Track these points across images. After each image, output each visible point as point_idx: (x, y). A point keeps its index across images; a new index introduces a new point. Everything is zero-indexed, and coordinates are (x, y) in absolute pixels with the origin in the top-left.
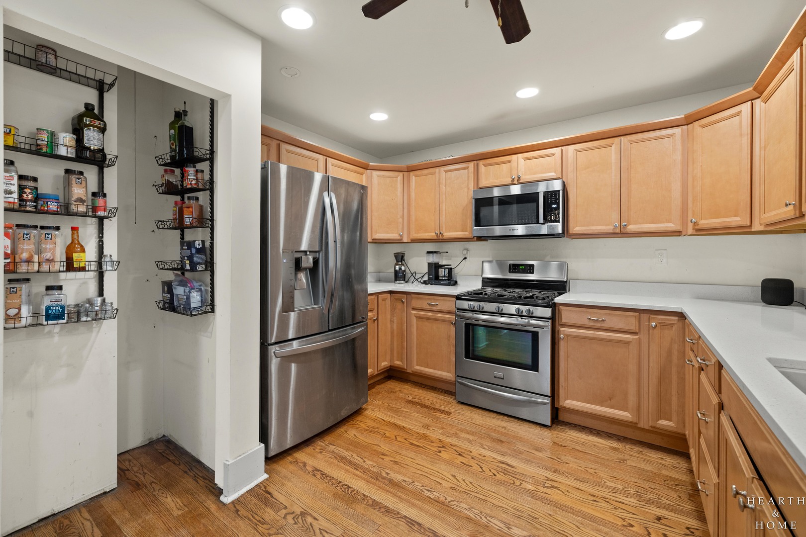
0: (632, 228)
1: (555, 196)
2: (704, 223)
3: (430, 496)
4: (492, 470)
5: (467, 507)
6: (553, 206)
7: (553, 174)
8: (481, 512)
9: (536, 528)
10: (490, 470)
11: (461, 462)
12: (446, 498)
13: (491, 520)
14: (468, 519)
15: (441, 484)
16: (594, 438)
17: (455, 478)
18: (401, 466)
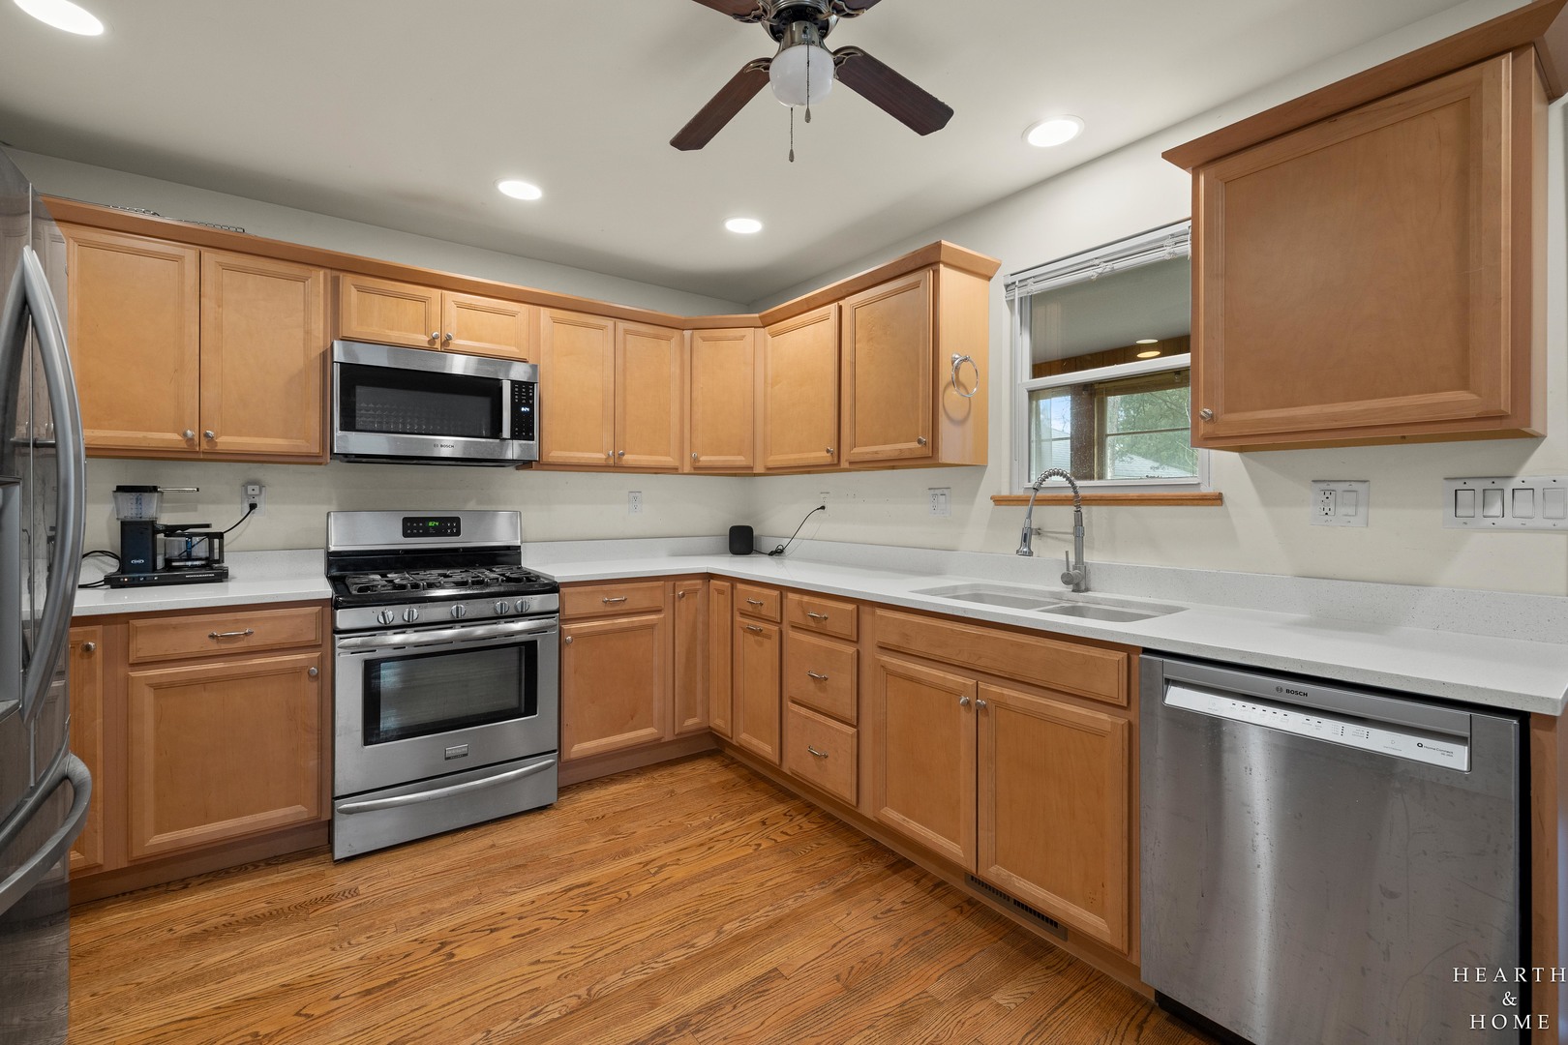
0: (629, 459)
1: (527, 392)
2: (705, 459)
3: (549, 1017)
4: (572, 909)
5: (619, 975)
6: (523, 409)
7: (514, 349)
8: (643, 963)
9: (710, 919)
10: (570, 911)
11: (514, 937)
12: (575, 996)
13: (666, 958)
14: (643, 986)
15: (536, 989)
16: (618, 787)
17: (543, 962)
18: (414, 1039)
